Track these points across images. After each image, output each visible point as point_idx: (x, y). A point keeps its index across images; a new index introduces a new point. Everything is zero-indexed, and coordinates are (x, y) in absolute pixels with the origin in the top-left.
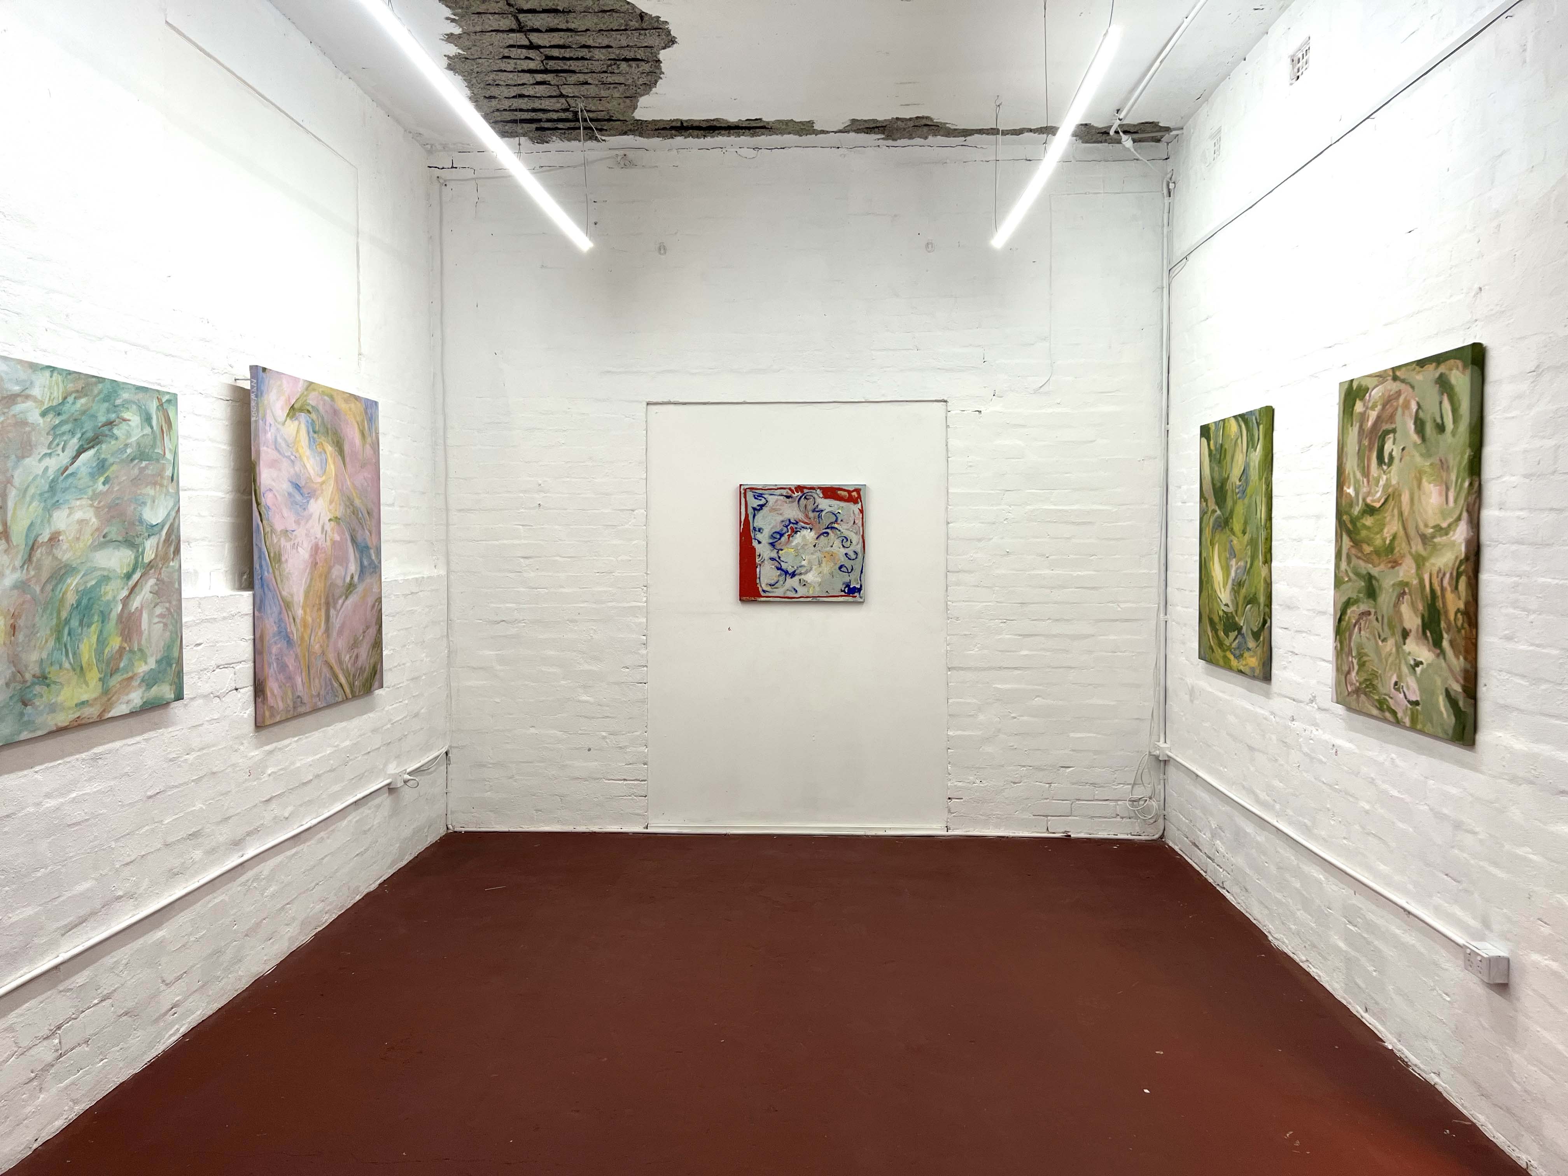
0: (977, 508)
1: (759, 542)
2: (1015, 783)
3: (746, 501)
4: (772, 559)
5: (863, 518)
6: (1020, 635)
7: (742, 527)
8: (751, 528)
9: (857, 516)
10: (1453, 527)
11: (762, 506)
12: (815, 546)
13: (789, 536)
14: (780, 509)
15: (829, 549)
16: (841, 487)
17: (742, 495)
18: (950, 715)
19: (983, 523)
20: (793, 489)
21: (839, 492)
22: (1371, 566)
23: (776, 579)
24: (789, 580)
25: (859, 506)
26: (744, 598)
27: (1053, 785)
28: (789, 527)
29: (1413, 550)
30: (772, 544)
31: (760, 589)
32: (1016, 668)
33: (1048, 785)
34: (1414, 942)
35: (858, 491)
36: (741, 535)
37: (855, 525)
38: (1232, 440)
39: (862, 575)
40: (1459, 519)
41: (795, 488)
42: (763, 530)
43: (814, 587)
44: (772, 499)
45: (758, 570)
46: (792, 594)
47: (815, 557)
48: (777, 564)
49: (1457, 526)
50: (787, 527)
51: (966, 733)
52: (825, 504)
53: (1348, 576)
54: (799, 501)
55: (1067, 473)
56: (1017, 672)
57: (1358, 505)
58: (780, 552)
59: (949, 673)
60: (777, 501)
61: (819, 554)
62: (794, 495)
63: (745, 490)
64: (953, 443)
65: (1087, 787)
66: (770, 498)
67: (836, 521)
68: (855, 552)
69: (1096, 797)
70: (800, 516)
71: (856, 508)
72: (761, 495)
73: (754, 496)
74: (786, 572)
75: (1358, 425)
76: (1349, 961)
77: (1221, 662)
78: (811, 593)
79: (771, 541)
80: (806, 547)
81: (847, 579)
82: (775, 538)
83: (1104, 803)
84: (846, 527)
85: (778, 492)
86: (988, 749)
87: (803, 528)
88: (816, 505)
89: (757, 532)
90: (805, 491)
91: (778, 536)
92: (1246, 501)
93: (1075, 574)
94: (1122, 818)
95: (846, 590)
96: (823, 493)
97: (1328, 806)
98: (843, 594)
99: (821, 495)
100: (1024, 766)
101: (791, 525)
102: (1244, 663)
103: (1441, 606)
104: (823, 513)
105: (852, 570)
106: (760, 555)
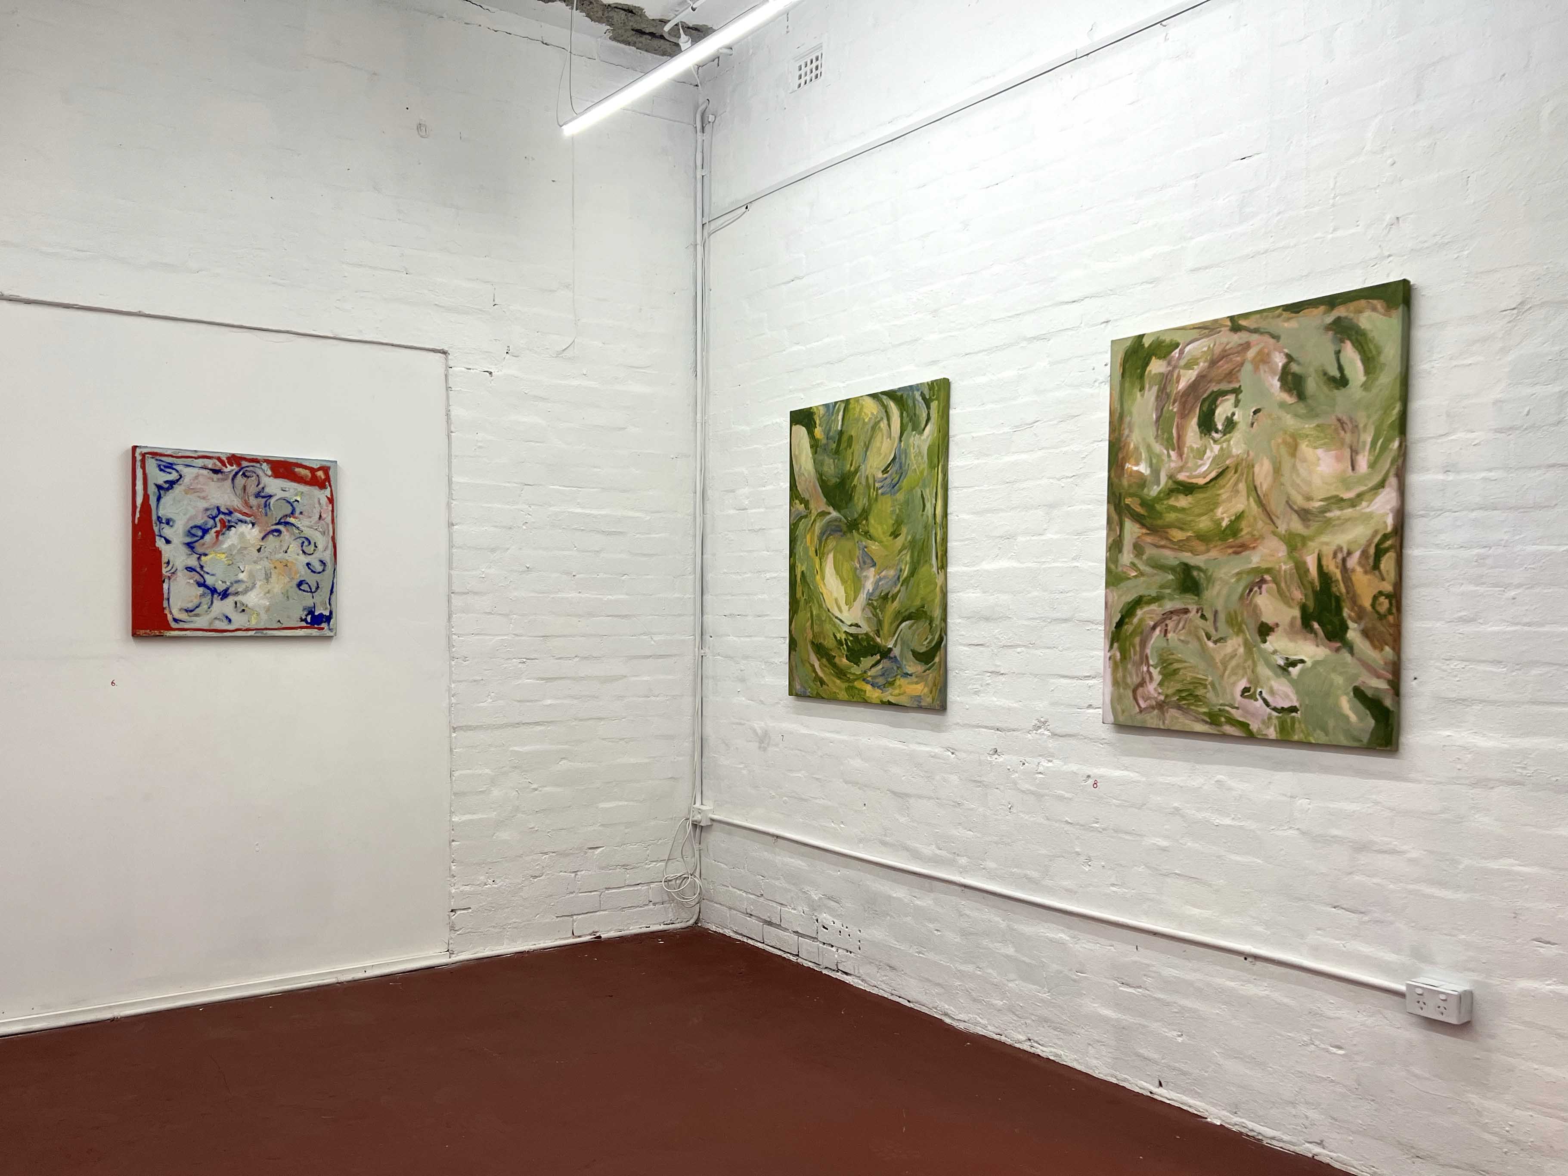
0: (490, 505)
1: (168, 542)
2: (536, 877)
3: (145, 474)
4: (190, 569)
5: (333, 511)
6: (542, 679)
7: (138, 515)
8: (154, 518)
9: (325, 507)
10: (1367, 497)
11: (172, 484)
12: (259, 550)
13: (218, 533)
14: (203, 491)
15: (281, 555)
16: (299, 462)
17: (138, 464)
18: (455, 794)
19: (496, 527)
20: (224, 459)
21: (297, 470)
22: (1189, 554)
23: (196, 602)
24: (217, 603)
25: (327, 492)
26: (142, 632)
27: (579, 873)
28: (217, 519)
29: (1282, 529)
30: (190, 546)
31: (170, 617)
32: (537, 723)
33: (573, 875)
34: (1266, 992)
35: (326, 469)
36: (135, 529)
37: (322, 522)
38: (864, 423)
39: (333, 597)
40: (1382, 485)
41: (228, 458)
42: (174, 521)
43: (258, 614)
44: (189, 473)
45: (165, 586)
46: (224, 625)
47: (259, 567)
48: (197, 577)
49: (1376, 494)
50: (214, 518)
51: (475, 817)
52: (275, 486)
53: (1137, 569)
54: (233, 479)
55: (595, 467)
56: (539, 728)
57: (1158, 484)
58: (203, 558)
59: (454, 735)
60: (197, 477)
61: (266, 563)
62: (225, 470)
63: (143, 455)
64: (457, 412)
65: (618, 870)
66: (185, 471)
67: (292, 513)
68: (321, 561)
69: (627, 883)
70: (235, 502)
71: (322, 495)
72: (170, 466)
73: (159, 466)
74: (213, 591)
75: (1155, 389)
76: (1121, 1031)
77: (843, 695)
78: (253, 623)
79: (189, 540)
80: (245, 552)
81: (309, 603)
82: (194, 535)
83: (636, 888)
84: (308, 523)
85: (200, 462)
86: (504, 835)
87: (241, 521)
88: (261, 486)
89: (163, 526)
90: (244, 464)
91: (200, 533)
92: (900, 496)
93: (606, 598)
94: (654, 904)
95: (309, 619)
96: (272, 469)
97: (1077, 850)
98: (304, 624)
99: (269, 473)
100: (546, 853)
101: (221, 516)
102: (897, 692)
103: (1343, 590)
104: (272, 501)
105: (318, 588)
106: (168, 563)
